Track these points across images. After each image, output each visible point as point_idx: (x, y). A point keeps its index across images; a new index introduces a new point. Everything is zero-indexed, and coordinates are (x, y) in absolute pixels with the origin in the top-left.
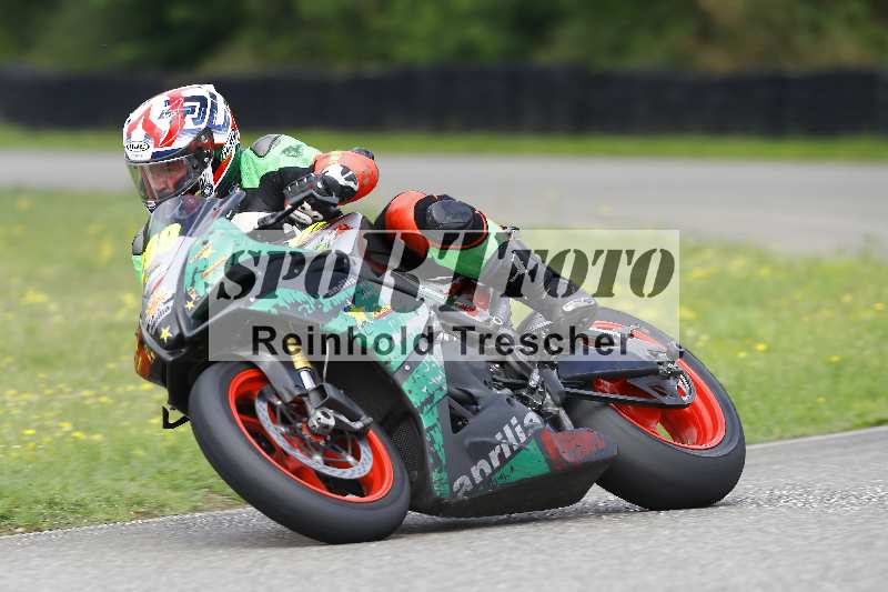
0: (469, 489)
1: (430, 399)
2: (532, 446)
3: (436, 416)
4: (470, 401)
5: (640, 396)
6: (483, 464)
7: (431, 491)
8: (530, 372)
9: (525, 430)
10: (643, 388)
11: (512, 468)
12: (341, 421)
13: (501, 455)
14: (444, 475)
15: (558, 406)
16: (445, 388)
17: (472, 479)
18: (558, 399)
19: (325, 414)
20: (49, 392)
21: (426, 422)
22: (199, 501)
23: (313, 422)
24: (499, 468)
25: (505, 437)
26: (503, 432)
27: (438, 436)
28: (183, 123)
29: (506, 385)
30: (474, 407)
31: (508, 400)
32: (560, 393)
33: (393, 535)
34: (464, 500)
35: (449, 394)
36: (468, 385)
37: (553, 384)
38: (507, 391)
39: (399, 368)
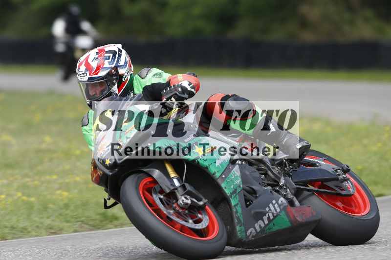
0: (254, 234)
1: (235, 191)
2: (283, 214)
3: (238, 199)
4: (253, 192)
5: (329, 190)
6: (260, 222)
7: (236, 236)
8: (279, 179)
9: (279, 206)
10: (331, 186)
11: (274, 225)
12: (193, 201)
13: (269, 218)
14: (243, 228)
15: (293, 195)
16: (242, 186)
17: (256, 230)
18: (293, 191)
19: (186, 198)
20: (11, 179)
21: (233, 202)
22: (77, 227)
23: (180, 202)
24: (268, 224)
25: (270, 210)
26: (269, 208)
27: (239, 209)
28: (104, 64)
29: (269, 185)
30: (255, 195)
31: (271, 192)
32: (294, 189)
33: (219, 256)
34: (252, 240)
35: (243, 189)
36: (252, 184)
37: (290, 184)
38: (269, 188)
39: (220, 176)
